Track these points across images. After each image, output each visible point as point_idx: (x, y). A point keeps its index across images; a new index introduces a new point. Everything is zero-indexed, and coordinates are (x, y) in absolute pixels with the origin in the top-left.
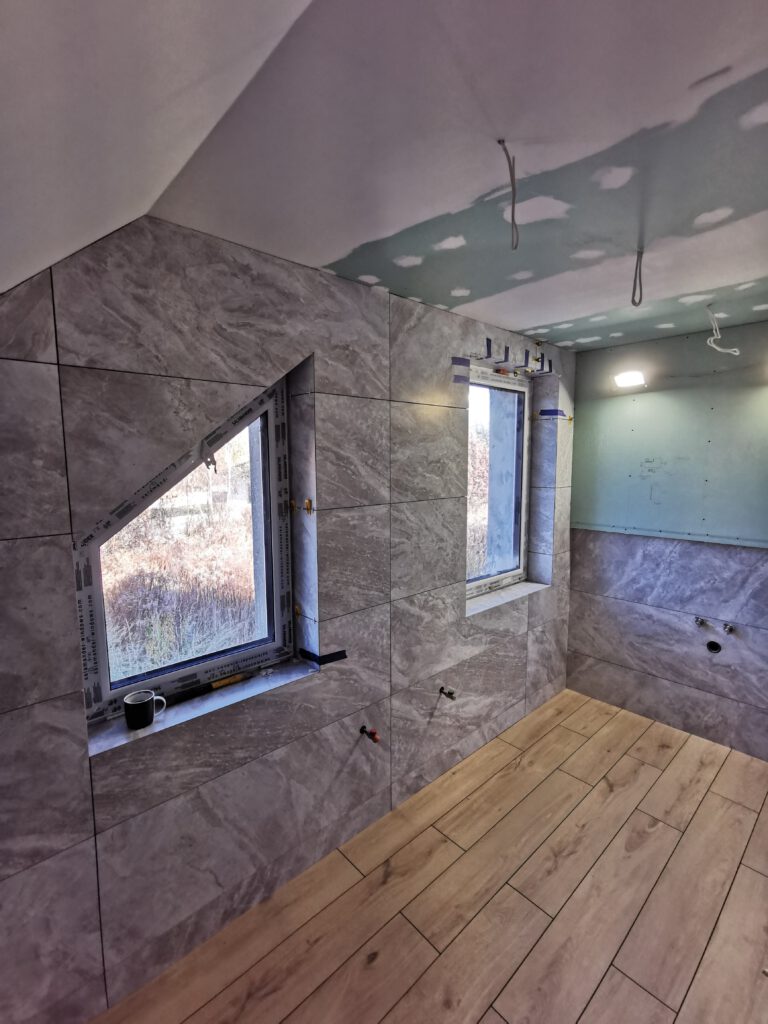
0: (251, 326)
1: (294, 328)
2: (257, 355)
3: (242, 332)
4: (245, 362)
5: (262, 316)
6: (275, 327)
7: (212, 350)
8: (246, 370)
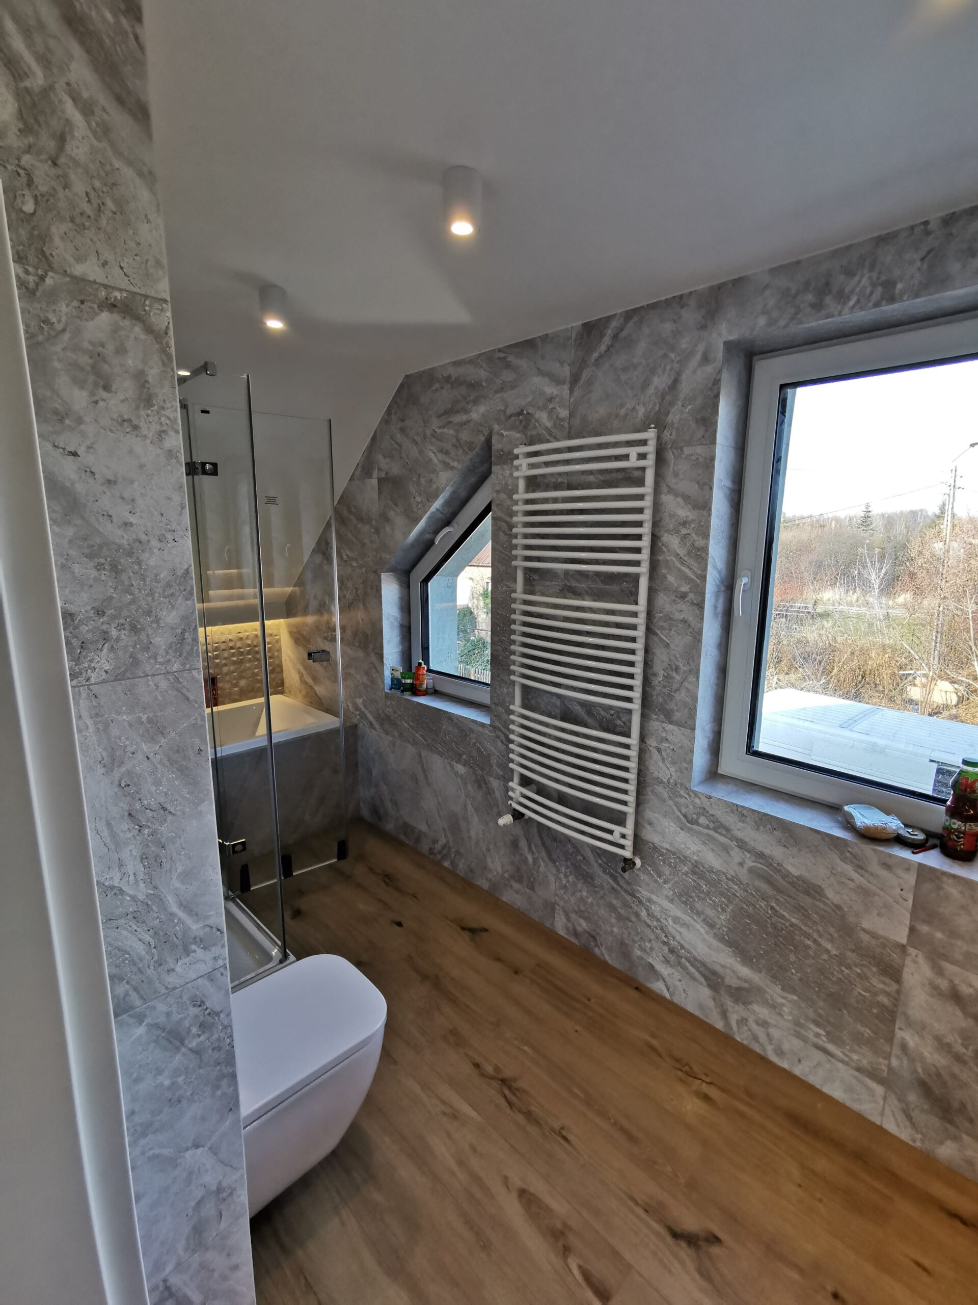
0: (450, 422)
1: (477, 413)
2: (454, 445)
3: (445, 430)
4: (447, 453)
5: (457, 412)
6: (464, 418)
7: (430, 450)
8: (447, 460)
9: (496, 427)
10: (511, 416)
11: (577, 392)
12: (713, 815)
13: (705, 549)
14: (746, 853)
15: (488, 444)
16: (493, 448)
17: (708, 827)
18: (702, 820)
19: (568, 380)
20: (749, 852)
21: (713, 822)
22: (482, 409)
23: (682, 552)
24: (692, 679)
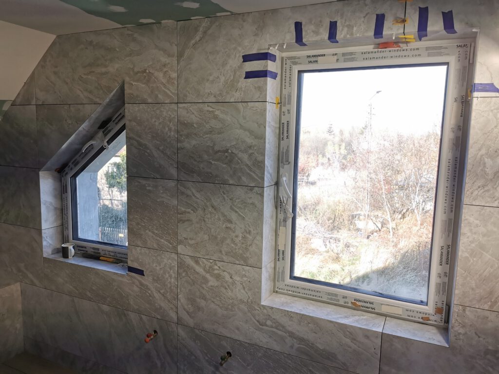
9: (127, 79)
10: (138, 72)
11: (182, 63)
12: (274, 319)
13: (263, 162)
14: (294, 339)
15: (122, 89)
16: (125, 92)
17: (272, 327)
18: (269, 323)
19: (176, 54)
20: (295, 338)
21: (275, 323)
22: (117, 66)
23: (249, 163)
24: (258, 238)
